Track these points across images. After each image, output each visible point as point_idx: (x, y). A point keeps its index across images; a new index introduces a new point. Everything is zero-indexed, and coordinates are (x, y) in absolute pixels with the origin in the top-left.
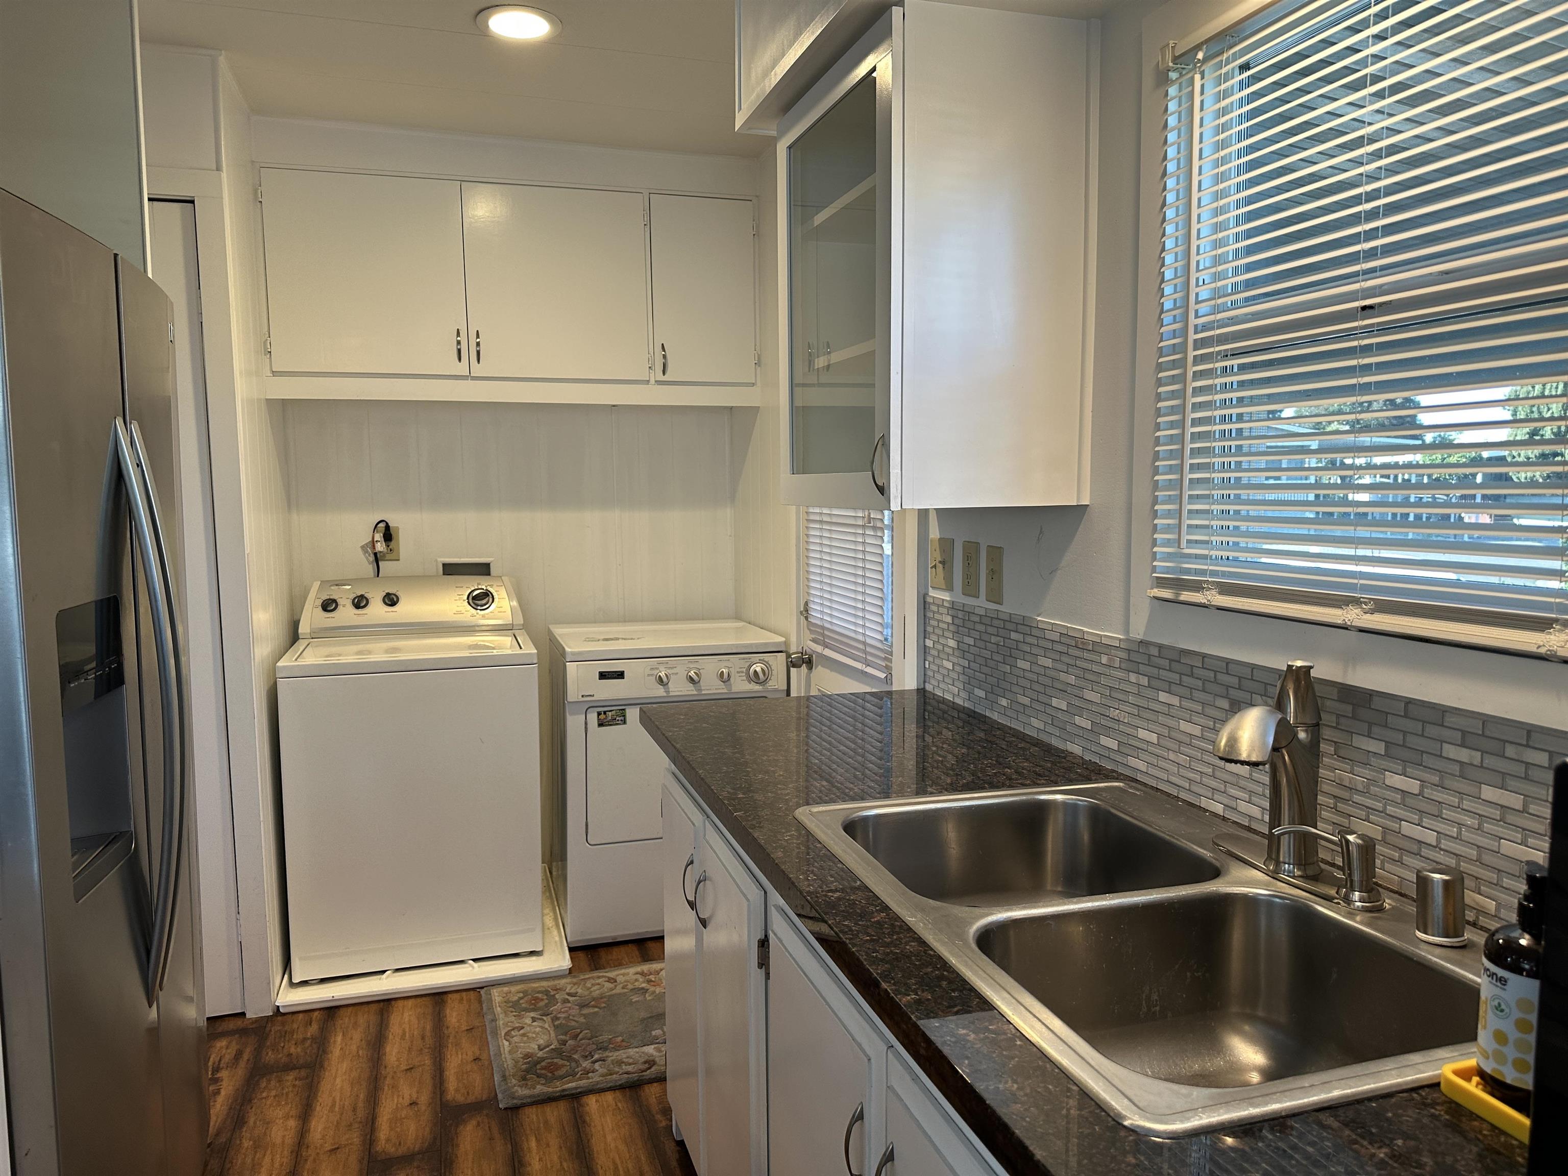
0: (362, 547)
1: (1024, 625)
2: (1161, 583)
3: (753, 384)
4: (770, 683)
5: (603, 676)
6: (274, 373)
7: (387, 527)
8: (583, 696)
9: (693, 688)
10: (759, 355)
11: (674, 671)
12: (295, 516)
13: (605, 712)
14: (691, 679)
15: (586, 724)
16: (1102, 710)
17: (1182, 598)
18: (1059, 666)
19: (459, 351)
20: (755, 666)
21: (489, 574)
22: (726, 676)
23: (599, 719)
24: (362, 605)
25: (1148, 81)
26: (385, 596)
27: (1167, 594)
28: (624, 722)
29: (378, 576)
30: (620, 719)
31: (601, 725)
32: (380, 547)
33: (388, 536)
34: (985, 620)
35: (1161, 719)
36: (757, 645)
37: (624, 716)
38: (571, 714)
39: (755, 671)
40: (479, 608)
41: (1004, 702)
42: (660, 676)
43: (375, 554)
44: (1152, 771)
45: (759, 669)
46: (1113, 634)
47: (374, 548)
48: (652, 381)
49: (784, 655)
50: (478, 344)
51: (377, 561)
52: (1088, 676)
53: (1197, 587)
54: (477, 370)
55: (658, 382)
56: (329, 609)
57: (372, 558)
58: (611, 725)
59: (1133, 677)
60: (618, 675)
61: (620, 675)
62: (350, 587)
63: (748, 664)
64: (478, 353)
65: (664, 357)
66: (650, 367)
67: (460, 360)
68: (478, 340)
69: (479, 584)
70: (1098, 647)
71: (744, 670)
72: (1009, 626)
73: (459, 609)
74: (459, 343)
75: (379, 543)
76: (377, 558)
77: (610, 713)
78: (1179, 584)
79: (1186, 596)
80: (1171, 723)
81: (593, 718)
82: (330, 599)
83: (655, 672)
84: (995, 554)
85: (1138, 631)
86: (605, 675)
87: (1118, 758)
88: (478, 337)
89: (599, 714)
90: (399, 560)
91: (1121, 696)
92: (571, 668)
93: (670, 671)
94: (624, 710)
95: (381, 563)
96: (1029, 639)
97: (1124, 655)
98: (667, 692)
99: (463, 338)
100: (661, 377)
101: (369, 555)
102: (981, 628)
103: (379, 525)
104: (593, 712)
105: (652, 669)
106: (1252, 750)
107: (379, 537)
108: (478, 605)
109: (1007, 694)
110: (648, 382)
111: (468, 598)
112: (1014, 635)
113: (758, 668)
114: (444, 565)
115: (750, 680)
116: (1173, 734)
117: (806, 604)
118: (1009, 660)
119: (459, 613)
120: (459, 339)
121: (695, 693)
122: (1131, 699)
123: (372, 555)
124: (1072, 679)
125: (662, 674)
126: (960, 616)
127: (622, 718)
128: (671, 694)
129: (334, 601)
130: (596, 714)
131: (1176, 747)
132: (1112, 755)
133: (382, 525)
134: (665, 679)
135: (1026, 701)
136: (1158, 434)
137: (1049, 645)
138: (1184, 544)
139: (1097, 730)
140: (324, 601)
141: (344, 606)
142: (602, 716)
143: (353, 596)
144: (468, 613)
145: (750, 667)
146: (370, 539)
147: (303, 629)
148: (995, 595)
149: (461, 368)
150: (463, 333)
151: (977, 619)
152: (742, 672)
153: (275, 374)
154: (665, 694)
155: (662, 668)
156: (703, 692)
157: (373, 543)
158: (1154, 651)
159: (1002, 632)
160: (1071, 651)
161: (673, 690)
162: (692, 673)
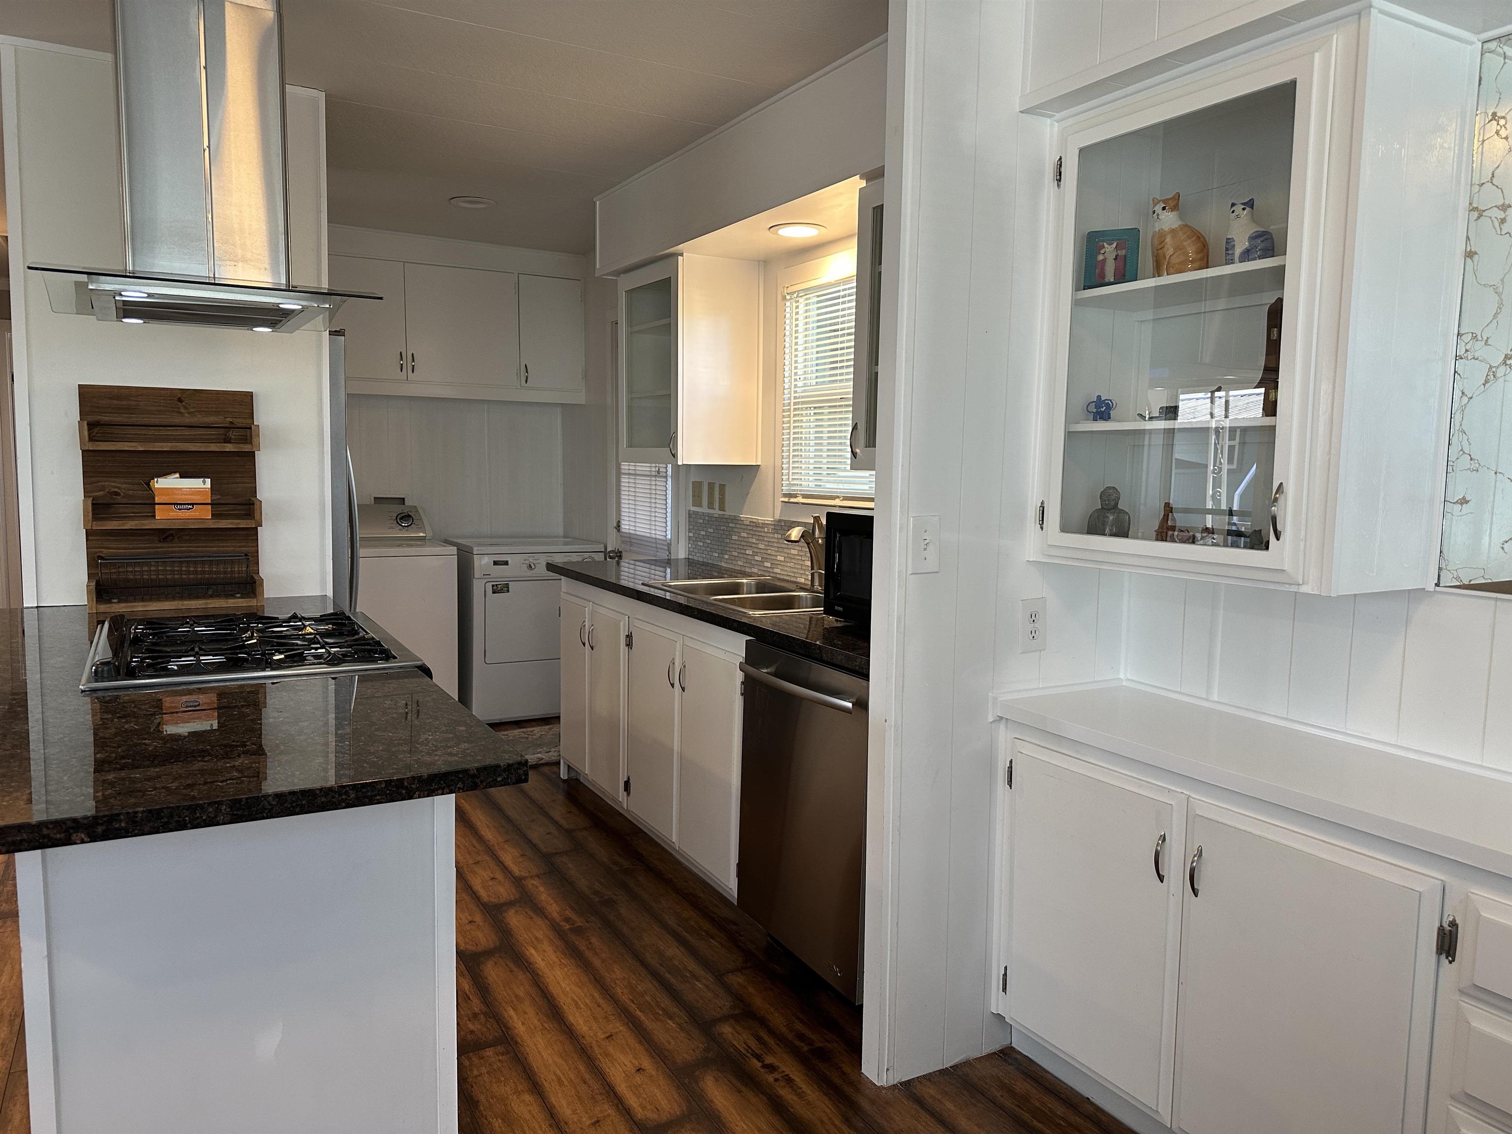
1: (735, 519)
2: (785, 495)
8: (483, 575)
11: (538, 561)
13: (497, 585)
15: (485, 591)
16: (765, 551)
17: (790, 501)
18: (749, 536)
19: (401, 365)
23: (493, 589)
25: (779, 298)
27: (786, 500)
28: (508, 591)
30: (505, 589)
31: (494, 592)
34: (718, 520)
35: (785, 550)
37: (508, 587)
38: (476, 586)
40: (404, 525)
41: (726, 557)
42: (530, 564)
44: (782, 573)
46: (769, 519)
50: (413, 361)
52: (760, 538)
53: (795, 496)
54: (412, 377)
58: (500, 593)
59: (776, 536)
61: (506, 563)
63: (582, 558)
64: (413, 367)
65: (527, 372)
67: (402, 370)
69: (403, 511)
70: (764, 525)
72: (729, 521)
73: (391, 525)
74: (401, 360)
77: (500, 586)
78: (790, 496)
79: (792, 500)
80: (788, 551)
81: (489, 588)
83: (527, 562)
84: (722, 487)
85: (777, 517)
86: (497, 563)
87: (771, 570)
89: (493, 586)
91: (772, 544)
92: (476, 559)
93: (536, 562)
94: (508, 584)
96: (738, 526)
97: (773, 527)
98: (534, 574)
99: (404, 358)
100: (524, 385)
102: (717, 523)
104: (490, 585)
105: (525, 560)
106: (795, 537)
108: (404, 523)
109: (728, 553)
111: (396, 519)
112: (731, 525)
114: (375, 498)
116: (789, 556)
117: (619, 522)
118: (729, 537)
119: (392, 528)
120: (401, 358)
122: (775, 545)
124: (754, 541)
126: (707, 519)
127: (507, 589)
131: (790, 561)
132: (769, 570)
134: (533, 567)
135: (736, 554)
136: (783, 437)
137: (745, 527)
138: (790, 480)
139: (764, 560)
142: (495, 588)
144: (397, 528)
148: (722, 508)
149: (402, 376)
150: (404, 355)
151: (715, 519)
154: (532, 576)
155: (531, 559)
158: (783, 524)
159: (726, 524)
160: (754, 529)
161: (538, 573)
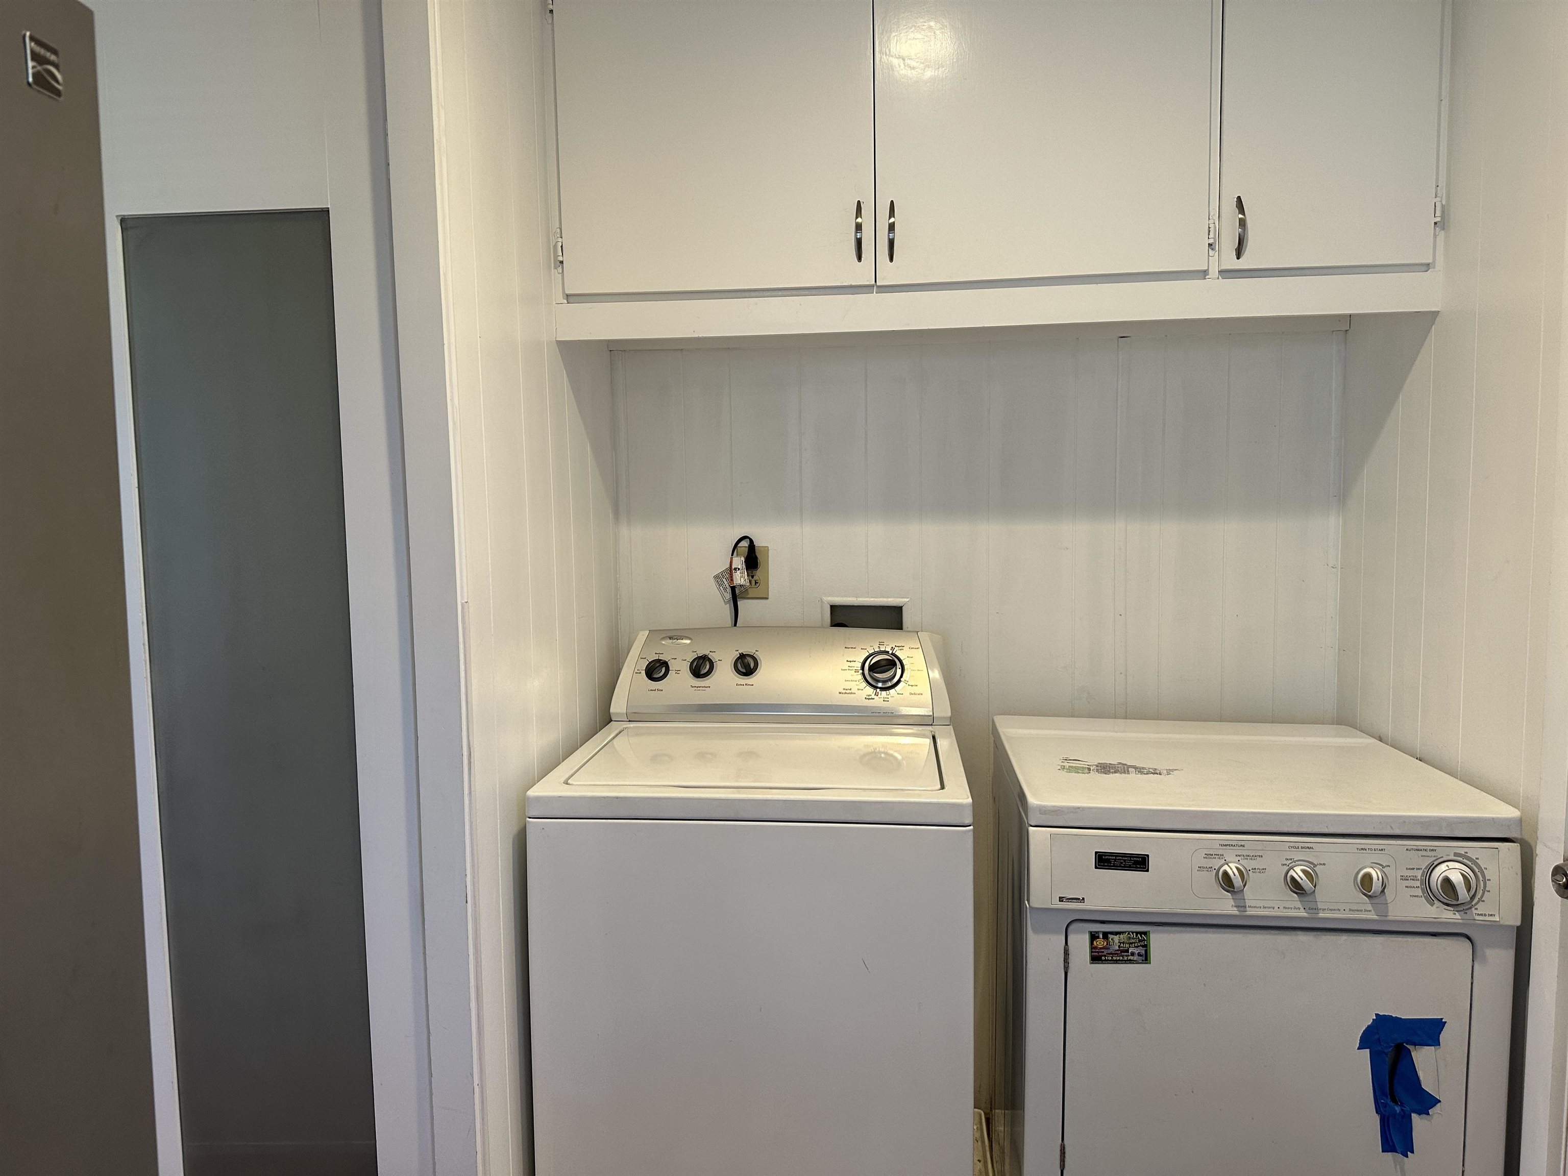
0: (716, 577)
3: (1427, 267)
4: (1481, 908)
5: (1104, 861)
6: (569, 298)
7: (752, 546)
8: (1061, 899)
9: (1299, 905)
10: (1443, 206)
11: (1258, 865)
12: (624, 531)
13: (1106, 935)
14: (1295, 886)
15: (1066, 953)
19: (859, 242)
20: (1443, 867)
21: (899, 626)
22: (1376, 886)
23: (1093, 948)
24: (704, 671)
26: (738, 658)
28: (1145, 958)
29: (735, 625)
30: (1136, 951)
31: (1096, 958)
32: (740, 578)
33: (752, 561)
36: (1450, 821)
37: (1145, 946)
38: (1036, 931)
39: (1447, 881)
40: (880, 685)
42: (1225, 873)
43: (733, 589)
45: (1456, 878)
47: (732, 580)
48: (1214, 271)
49: (1515, 847)
50: (892, 227)
51: (734, 600)
54: (890, 274)
55: (1225, 273)
56: (655, 676)
57: (728, 596)
58: (1116, 962)
60: (1136, 863)
61: (1139, 863)
62: (688, 642)
63: (1428, 861)
64: (891, 243)
65: (1242, 223)
66: (1210, 245)
67: (859, 258)
68: (892, 220)
69: (881, 644)
71: (1419, 874)
73: (848, 685)
74: (859, 227)
75: (738, 572)
76: (736, 596)
77: (1116, 938)
81: (1080, 943)
82: (659, 660)
83: (1216, 863)
86: (1108, 861)
88: (892, 213)
89: (1093, 937)
90: (767, 598)
92: (1038, 837)
93: (1249, 864)
94: (1145, 933)
95: (740, 603)
98: (1242, 907)
99: (866, 220)
100: (1232, 263)
101: (725, 589)
103: (740, 545)
104: (1081, 932)
105: (1208, 858)
107: (739, 562)
108: (877, 681)
110: (1204, 274)
111: (863, 668)
113: (1455, 873)
114: (832, 607)
115: (1430, 895)
119: (848, 692)
120: (859, 220)
121: (1304, 914)
123: (729, 590)
125: (1231, 869)
127: (1141, 950)
128: (1250, 912)
129: (665, 664)
130: (1087, 938)
133: (745, 544)
134: (1237, 881)
140: (650, 663)
141: (677, 672)
142: (1100, 943)
143: (691, 657)
144: (861, 693)
145: (1432, 867)
146: (728, 566)
147: (618, 706)
149: (862, 273)
150: (867, 210)
152: (1414, 878)
153: (571, 299)
154: (1235, 912)
155: (1230, 855)
156: (1321, 915)
157: (731, 570)
161: (1253, 903)
162: (1298, 873)
